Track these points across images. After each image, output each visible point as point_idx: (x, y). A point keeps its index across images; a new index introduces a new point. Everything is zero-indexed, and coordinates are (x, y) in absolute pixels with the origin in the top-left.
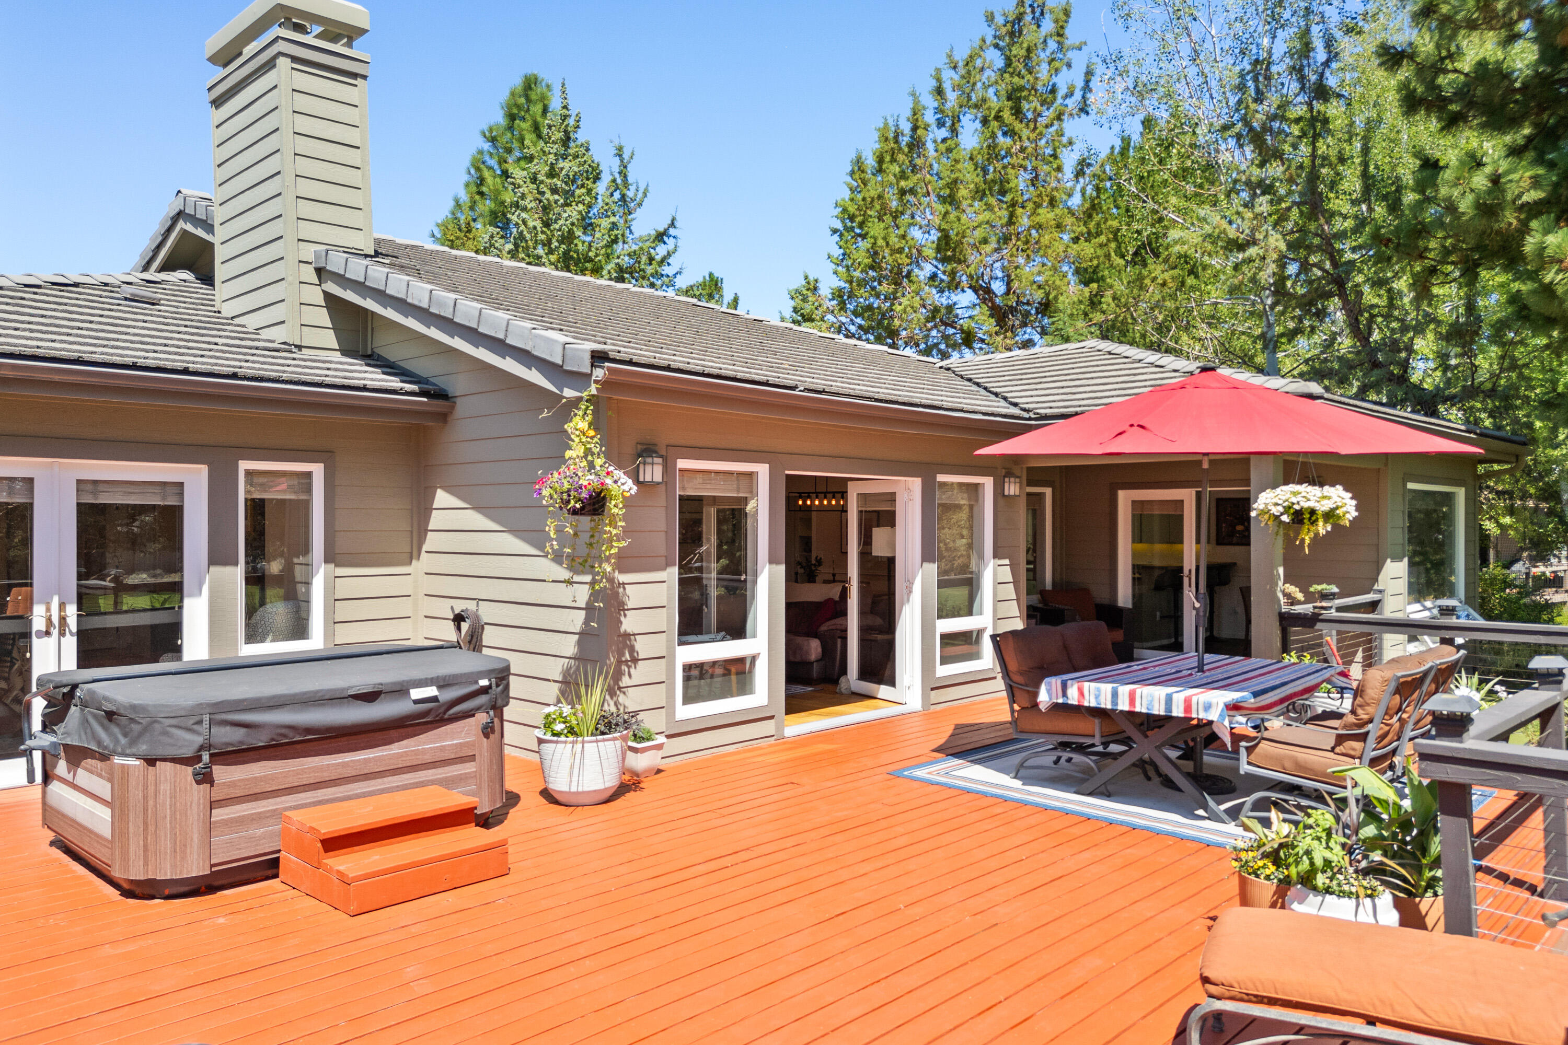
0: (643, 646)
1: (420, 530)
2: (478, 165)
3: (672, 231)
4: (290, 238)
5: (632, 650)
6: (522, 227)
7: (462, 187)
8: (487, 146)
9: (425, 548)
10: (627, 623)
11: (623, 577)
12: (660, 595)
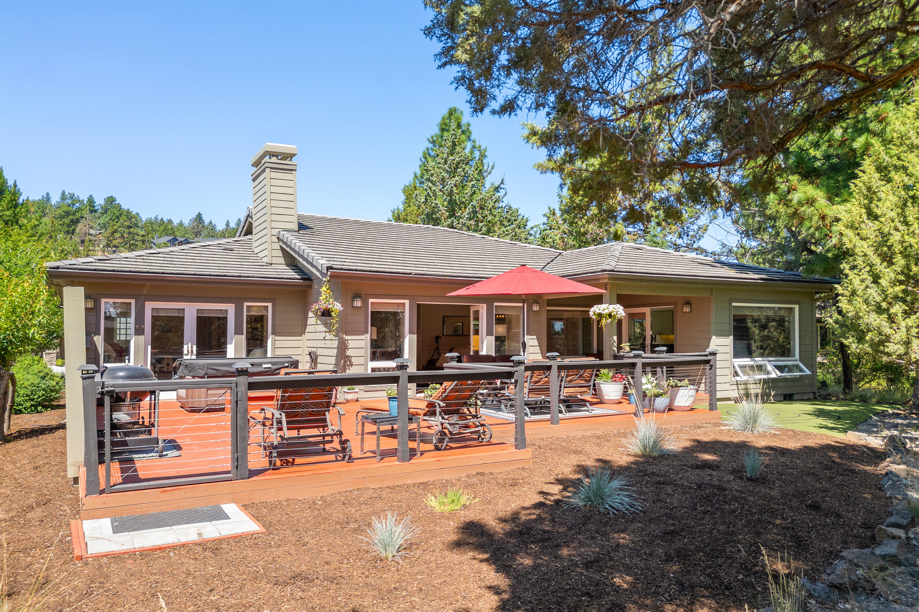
0: (354, 360)
1: (305, 325)
2: (426, 155)
3: (502, 186)
4: (269, 228)
5: (350, 361)
6: (429, 191)
7: (418, 167)
8: (430, 146)
9: (307, 331)
10: (349, 353)
11: (347, 337)
12: (362, 344)
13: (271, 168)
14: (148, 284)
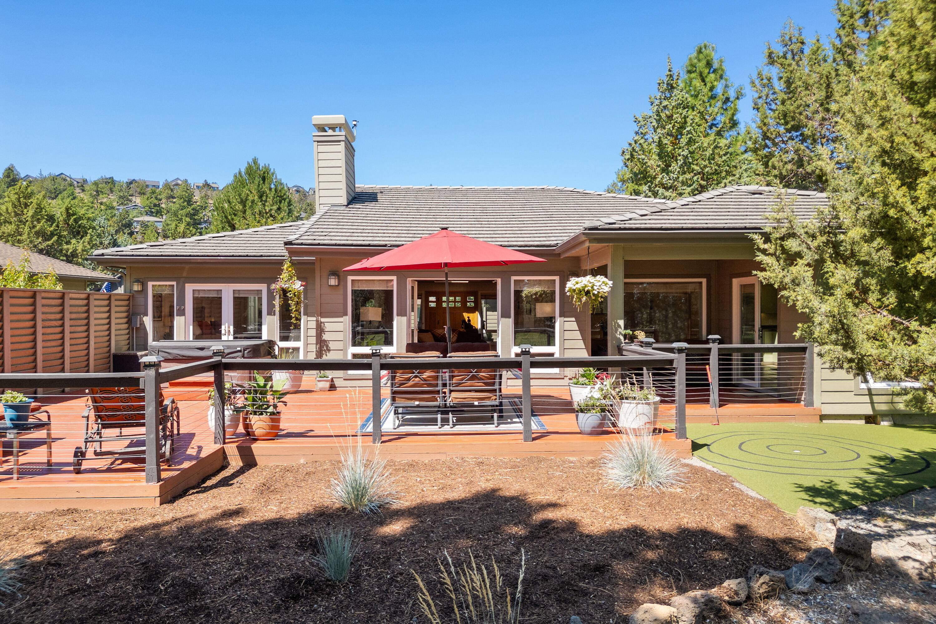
0: (332, 345)
4: (318, 204)
10: (325, 337)
11: (323, 320)
12: (340, 327)
13: (318, 142)
14: (187, 266)
